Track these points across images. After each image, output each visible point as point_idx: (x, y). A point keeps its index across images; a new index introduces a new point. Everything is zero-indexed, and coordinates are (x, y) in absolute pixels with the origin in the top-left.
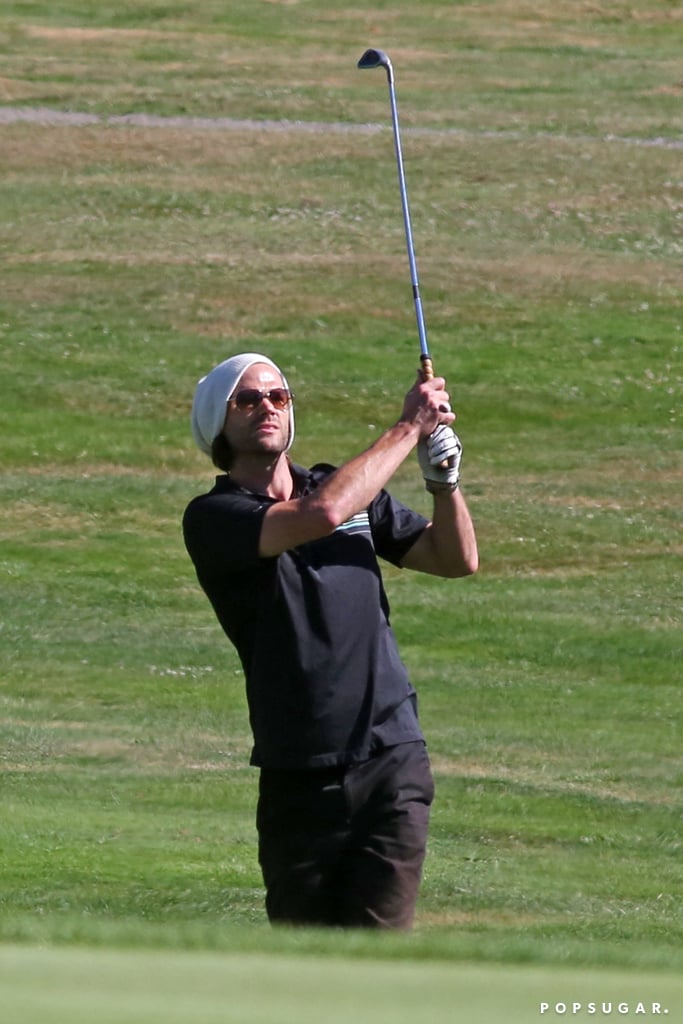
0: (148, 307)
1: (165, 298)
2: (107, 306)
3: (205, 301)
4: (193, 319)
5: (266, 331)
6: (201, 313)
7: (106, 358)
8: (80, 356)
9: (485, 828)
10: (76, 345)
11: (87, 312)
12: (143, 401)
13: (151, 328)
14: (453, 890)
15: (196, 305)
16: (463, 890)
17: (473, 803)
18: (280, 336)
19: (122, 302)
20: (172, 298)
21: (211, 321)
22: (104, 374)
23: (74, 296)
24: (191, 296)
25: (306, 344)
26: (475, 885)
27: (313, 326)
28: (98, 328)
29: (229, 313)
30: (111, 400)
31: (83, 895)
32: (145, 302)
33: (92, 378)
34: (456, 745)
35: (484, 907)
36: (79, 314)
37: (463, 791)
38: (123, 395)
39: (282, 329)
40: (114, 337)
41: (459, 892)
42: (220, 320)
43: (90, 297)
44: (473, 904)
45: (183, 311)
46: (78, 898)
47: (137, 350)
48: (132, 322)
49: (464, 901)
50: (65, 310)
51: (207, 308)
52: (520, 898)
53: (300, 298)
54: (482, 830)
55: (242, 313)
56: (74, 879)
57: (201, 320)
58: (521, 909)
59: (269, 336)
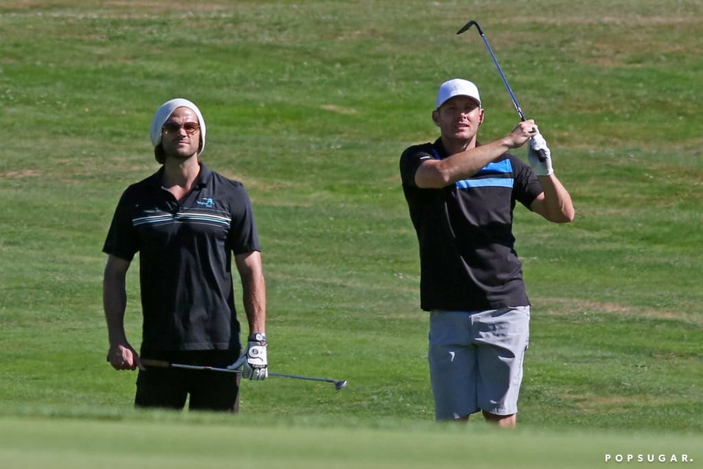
0: (563, 49)
1: (573, 44)
2: (539, 49)
3: (597, 45)
4: (589, 56)
5: (630, 63)
6: (594, 52)
7: (533, 79)
8: (518, 78)
9: (658, 348)
10: (516, 72)
11: (527, 52)
12: (551, 104)
13: (563, 61)
14: (620, 384)
15: (592, 48)
16: (626, 384)
17: (657, 334)
18: (638, 66)
19: (549, 46)
20: (578, 44)
21: (599, 57)
22: (530, 88)
23: (522, 43)
24: (589, 43)
25: (652, 71)
26: (634, 381)
27: (659, 60)
28: (532, 62)
29: (610, 52)
30: (532, 104)
31: (401, 389)
32: (561, 46)
33: (523, 91)
34: (659, 301)
35: (637, 393)
36: (522, 54)
37: (652, 327)
38: (540, 101)
39: (639, 62)
40: (541, 67)
41: (623, 385)
42: (604, 56)
43: (530, 43)
44: (630, 392)
45: (583, 52)
46: (398, 390)
47: (552, 73)
48: (553, 58)
49: (625, 390)
50: (515, 51)
51: (598, 50)
52: (659, 389)
53: (654, 43)
54: (655, 350)
55: (618, 52)
56: (399, 379)
57: (593, 57)
58: (657, 394)
59: (632, 66)
